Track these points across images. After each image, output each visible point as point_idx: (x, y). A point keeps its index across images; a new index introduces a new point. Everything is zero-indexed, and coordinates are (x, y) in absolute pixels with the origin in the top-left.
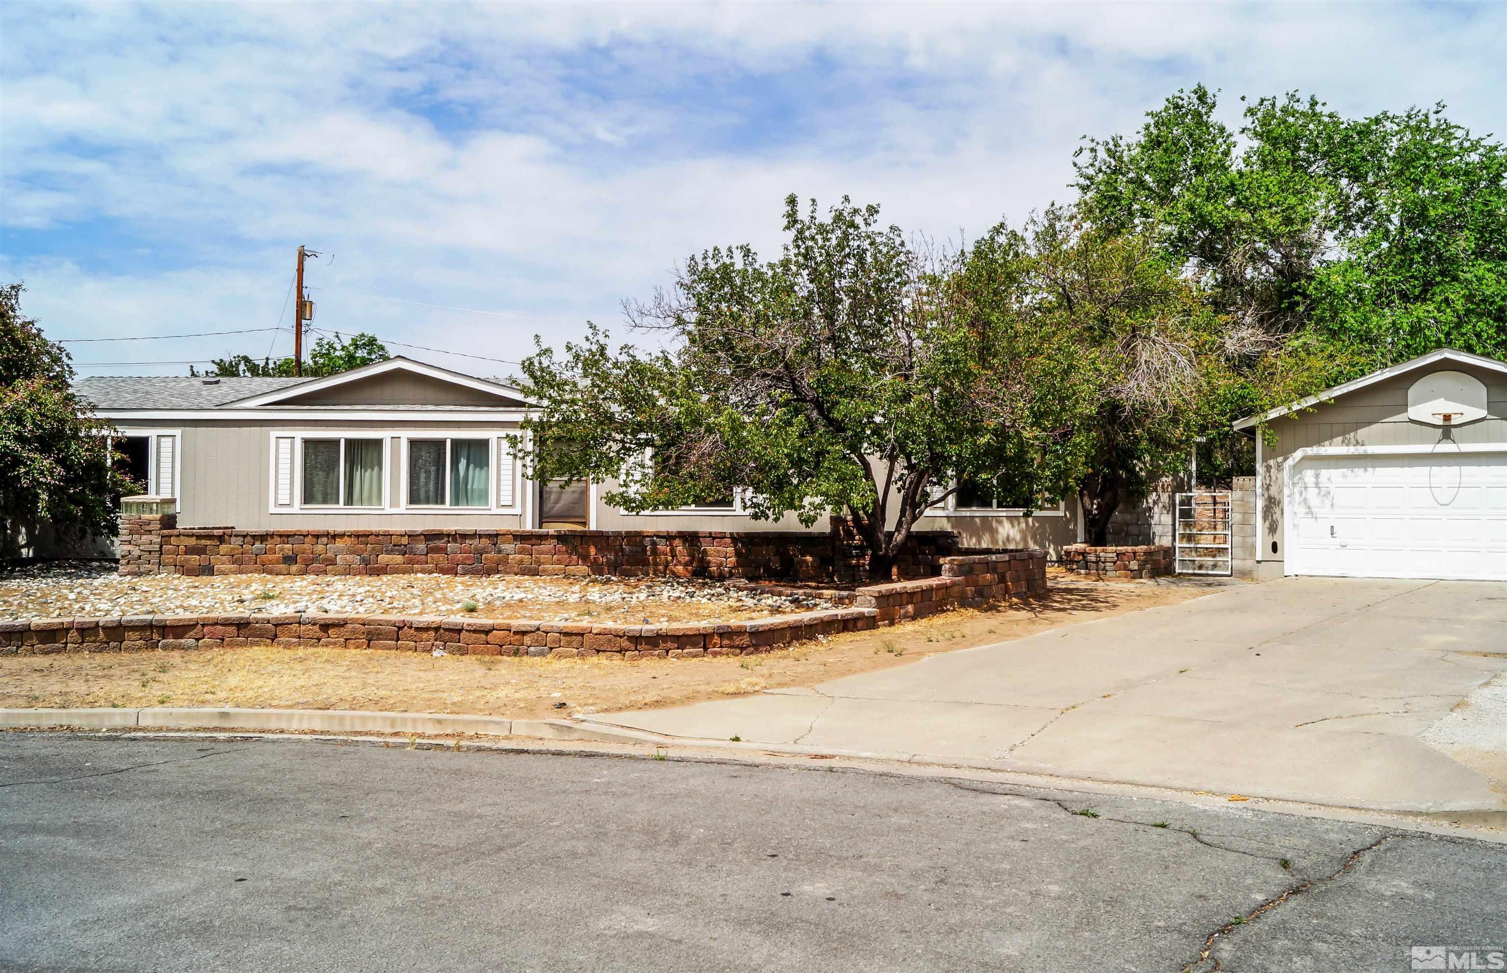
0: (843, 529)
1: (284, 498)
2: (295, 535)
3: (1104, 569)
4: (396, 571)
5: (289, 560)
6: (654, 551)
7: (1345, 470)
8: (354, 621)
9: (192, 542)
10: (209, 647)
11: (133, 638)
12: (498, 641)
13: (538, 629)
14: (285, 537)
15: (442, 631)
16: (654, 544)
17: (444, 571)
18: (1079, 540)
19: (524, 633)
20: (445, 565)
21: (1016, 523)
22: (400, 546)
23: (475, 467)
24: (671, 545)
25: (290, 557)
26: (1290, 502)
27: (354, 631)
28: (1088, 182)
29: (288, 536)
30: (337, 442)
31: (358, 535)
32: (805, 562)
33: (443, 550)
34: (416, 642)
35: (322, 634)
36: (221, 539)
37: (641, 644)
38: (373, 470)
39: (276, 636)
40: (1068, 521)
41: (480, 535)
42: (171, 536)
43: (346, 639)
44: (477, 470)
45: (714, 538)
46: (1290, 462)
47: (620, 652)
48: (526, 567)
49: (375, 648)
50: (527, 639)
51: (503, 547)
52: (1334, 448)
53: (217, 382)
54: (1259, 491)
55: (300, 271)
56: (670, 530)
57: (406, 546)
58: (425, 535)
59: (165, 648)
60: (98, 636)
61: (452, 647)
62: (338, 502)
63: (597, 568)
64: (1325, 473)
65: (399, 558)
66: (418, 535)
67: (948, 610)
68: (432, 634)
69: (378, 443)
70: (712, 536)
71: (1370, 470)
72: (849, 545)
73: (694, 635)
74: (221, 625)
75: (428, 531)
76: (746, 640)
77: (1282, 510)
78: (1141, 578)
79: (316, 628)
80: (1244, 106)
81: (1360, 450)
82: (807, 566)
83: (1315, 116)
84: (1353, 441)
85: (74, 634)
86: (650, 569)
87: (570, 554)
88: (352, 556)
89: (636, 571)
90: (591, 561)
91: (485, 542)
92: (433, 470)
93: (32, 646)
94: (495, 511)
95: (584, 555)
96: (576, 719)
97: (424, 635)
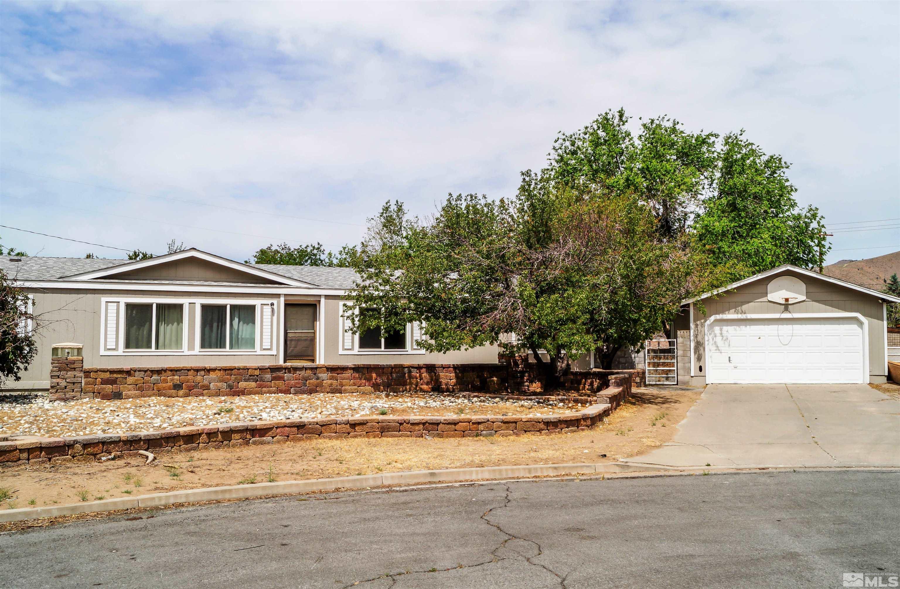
0: (513, 362)
1: (111, 344)
2: (182, 370)
4: (251, 393)
6: (410, 377)
7: (735, 327)
8: (372, 421)
9: (107, 375)
12: (462, 429)
13: (488, 421)
14: (175, 371)
16: (410, 372)
17: (281, 392)
19: (479, 423)
20: (283, 388)
22: (254, 376)
24: (420, 372)
25: (179, 385)
26: (708, 344)
27: (372, 427)
28: (560, 158)
30: (150, 306)
31: (225, 370)
32: (493, 380)
33: (281, 378)
34: (411, 432)
35: (350, 430)
36: (129, 373)
37: (550, 426)
38: (173, 325)
39: (321, 433)
40: (586, 356)
41: (305, 368)
42: (91, 372)
43: (367, 433)
45: (444, 368)
46: (708, 322)
47: (538, 431)
48: (334, 388)
49: (386, 436)
50: (481, 427)
51: (320, 375)
52: (730, 315)
53: (20, 260)
54: (692, 338)
57: (257, 376)
58: (270, 369)
59: (255, 443)
60: (218, 438)
61: (433, 433)
62: (150, 347)
63: (376, 387)
64: (725, 328)
65: (253, 384)
66: (266, 369)
68: (421, 426)
69: (180, 307)
70: (443, 367)
71: (748, 327)
72: (516, 371)
74: (288, 427)
75: (273, 366)
76: (589, 422)
77: (704, 348)
78: (641, 387)
79: (348, 426)
80: (641, 122)
81: (743, 316)
82: (494, 384)
83: (674, 130)
84: (740, 311)
85: (204, 436)
86: (408, 387)
87: (361, 379)
88: (221, 384)
89: (399, 389)
90: (373, 383)
91: (309, 372)
92: (215, 325)
93: (180, 446)
94: (259, 352)
95: (369, 379)
96: (623, 462)
97: (417, 428)
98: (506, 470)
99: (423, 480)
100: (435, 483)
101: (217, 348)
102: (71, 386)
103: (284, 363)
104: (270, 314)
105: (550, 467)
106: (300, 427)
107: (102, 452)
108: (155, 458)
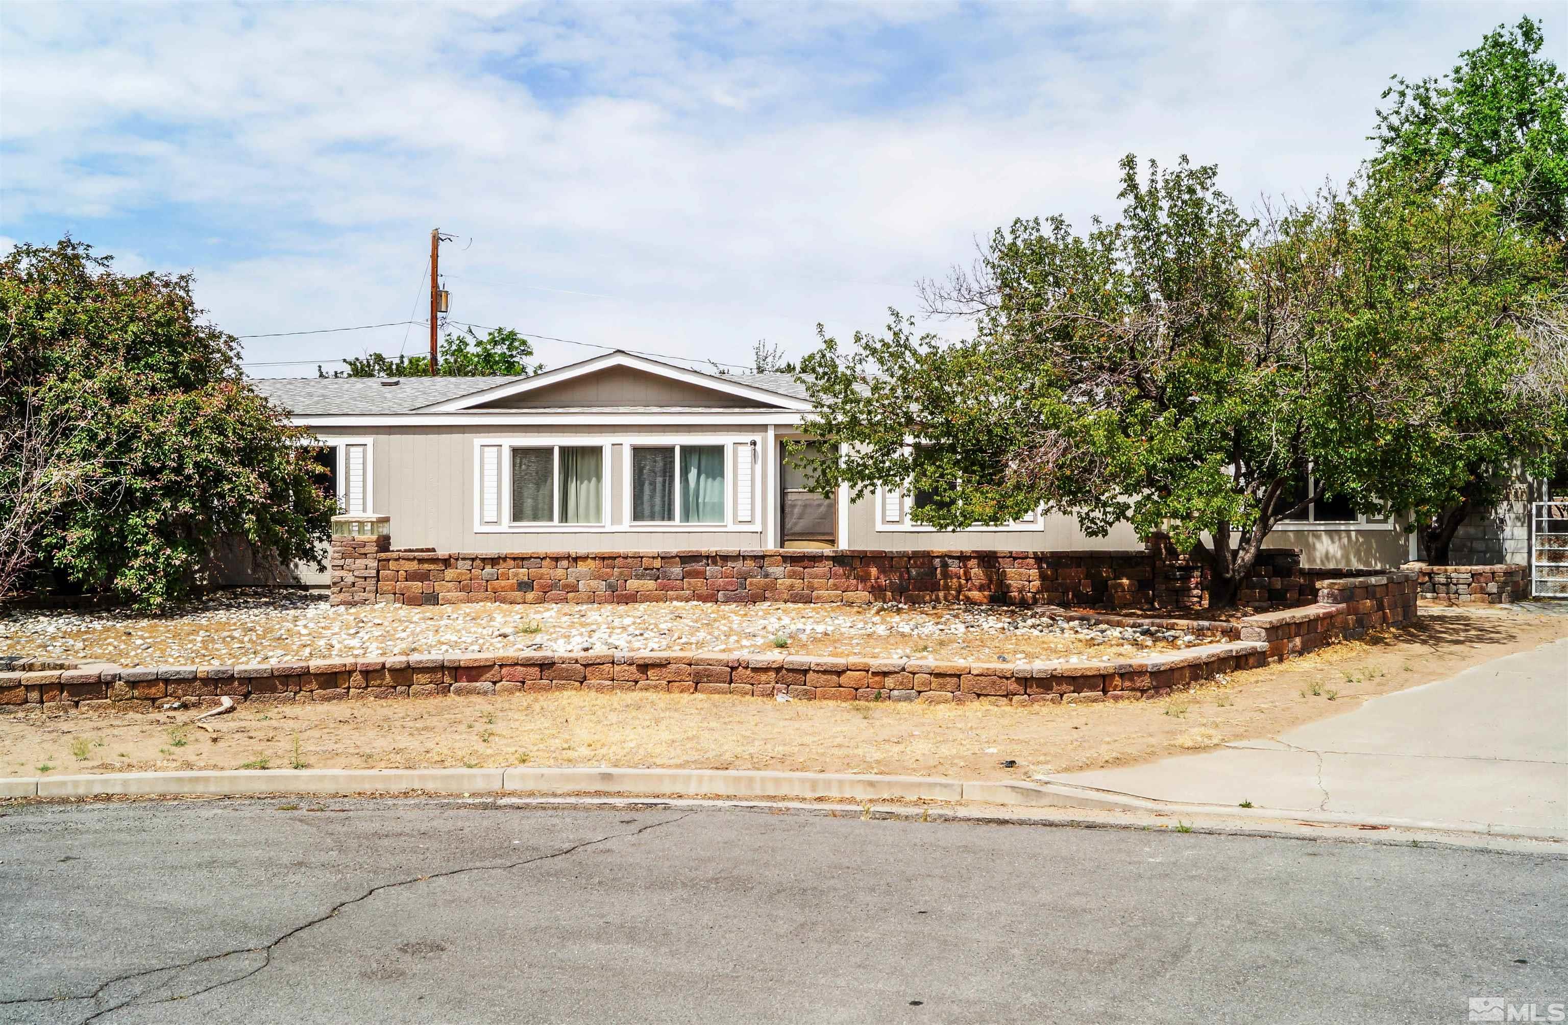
0: (1165, 547)
1: (491, 515)
2: (531, 557)
3: (1456, 592)
4: (647, 599)
5: (525, 586)
6: (946, 575)
8: (679, 660)
9: (414, 566)
10: (511, 692)
11: (423, 681)
12: (853, 684)
13: (903, 669)
14: (520, 560)
15: (784, 672)
16: (945, 565)
17: (704, 599)
18: (1411, 558)
19: (885, 674)
20: (704, 591)
21: (1336, 538)
22: (652, 569)
23: (707, 477)
24: (965, 566)
25: (526, 583)
27: (678, 673)
28: (1393, 134)
29: (523, 559)
30: (549, 451)
31: (603, 558)
32: (1121, 585)
33: (702, 574)
34: (752, 684)
35: (638, 676)
36: (447, 562)
37: (1031, 687)
38: (590, 481)
39: (585, 678)
40: (1398, 536)
41: (743, 556)
42: (389, 560)
43: (669, 682)
44: (710, 481)
45: (1015, 559)
47: (1006, 696)
48: (797, 594)
49: (702, 692)
50: (889, 682)
51: (771, 570)
53: (397, 383)
55: (435, 257)
56: (964, 550)
57: (658, 569)
58: (680, 557)
59: (458, 692)
60: (383, 679)
61: (796, 690)
62: (551, 519)
63: (878, 592)
65: (651, 584)
66: (673, 557)
67: (1333, 643)
68: (772, 675)
69: (596, 451)
70: (1014, 557)
72: (1172, 566)
73: (1094, 676)
74: (522, 665)
75: (684, 552)
76: (1146, 681)
78: (1501, 602)
79: (633, 668)
82: (1124, 591)
85: (357, 677)
86: (941, 594)
87: (848, 578)
88: (596, 582)
89: (924, 597)
90: (872, 587)
91: (750, 564)
92: (659, 480)
93: (312, 691)
94: (731, 527)
95: (864, 579)
96: (1037, 781)
97: (764, 677)
98: (763, 780)
99: (582, 786)
101: (663, 519)
102: (360, 582)
103: (782, 546)
104: (749, 459)
105: (859, 781)
106: (545, 666)
107: (166, 696)
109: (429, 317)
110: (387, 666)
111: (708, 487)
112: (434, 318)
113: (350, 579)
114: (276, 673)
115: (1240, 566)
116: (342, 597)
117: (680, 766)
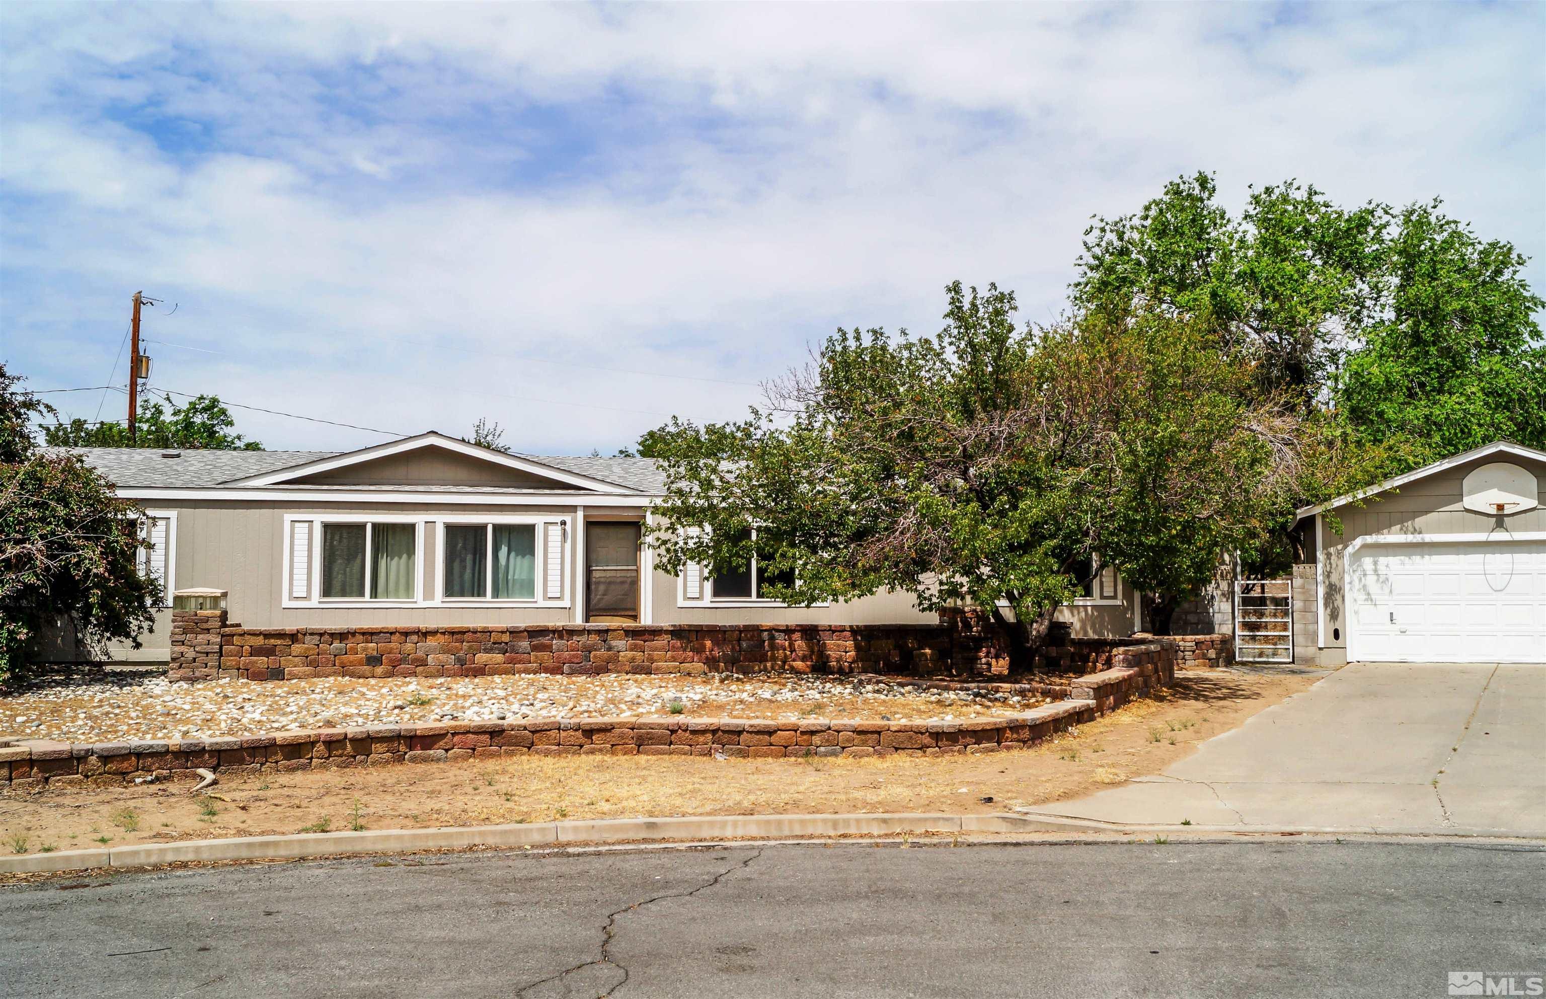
0: (961, 621)
1: (300, 591)
2: (381, 632)
3: (1183, 658)
4: (495, 671)
5: (373, 661)
6: (773, 647)
7: (1402, 558)
8: (622, 725)
9: (260, 641)
10: (465, 758)
11: (381, 750)
12: (783, 742)
13: (829, 728)
14: (369, 635)
15: (720, 733)
16: (772, 638)
17: (551, 672)
18: (1136, 629)
19: (813, 733)
20: (550, 663)
21: (1076, 612)
22: (500, 643)
23: (517, 555)
24: (790, 639)
25: (375, 658)
26: (1351, 589)
27: (622, 736)
28: (1097, 262)
29: (372, 634)
30: (362, 527)
31: (452, 633)
32: (925, 654)
33: (548, 648)
34: (691, 746)
35: (583, 740)
36: (294, 637)
37: (942, 741)
38: (400, 558)
39: (532, 744)
40: (1126, 610)
41: (588, 631)
42: (233, 635)
43: (613, 745)
44: (519, 557)
45: (834, 632)
46: (1350, 550)
47: (920, 749)
48: (638, 665)
49: (646, 753)
50: (816, 739)
51: (614, 643)
52: (1393, 537)
53: (178, 456)
54: (1320, 578)
55: (136, 321)
56: (789, 624)
57: (506, 643)
58: (528, 631)
59: (413, 760)
60: (345, 749)
61: (731, 749)
62: (362, 594)
63: (712, 664)
64: (1382, 560)
65: (499, 657)
66: (521, 632)
67: (1133, 701)
68: (709, 736)
69: (410, 528)
70: (833, 630)
71: (1427, 557)
72: (966, 637)
73: (991, 730)
74: (473, 733)
75: (532, 627)
76: (1025, 734)
77: (1343, 597)
78: (1218, 666)
79: (579, 734)
80: (1250, 192)
81: (1417, 538)
82: (927, 659)
83: (1309, 205)
84: (1411, 528)
85: (320, 747)
86: (769, 664)
87: (685, 650)
88: (445, 656)
89: (753, 667)
90: (707, 658)
91: (594, 638)
92: (469, 558)
93: (277, 762)
94: (542, 603)
95: (700, 650)
96: (1018, 812)
97: (701, 739)
98: (791, 822)
99: (631, 835)
100: (654, 841)
101: (473, 596)
102: (203, 658)
103: (587, 621)
104: (559, 539)
105: (874, 819)
106: (495, 734)
107: (137, 770)
108: (215, 783)
109: (128, 382)
110: (349, 736)
111: (518, 565)
112: (133, 385)
113: (190, 654)
114: (245, 745)
115: (1036, 637)
116: (182, 672)
117: (709, 814)
